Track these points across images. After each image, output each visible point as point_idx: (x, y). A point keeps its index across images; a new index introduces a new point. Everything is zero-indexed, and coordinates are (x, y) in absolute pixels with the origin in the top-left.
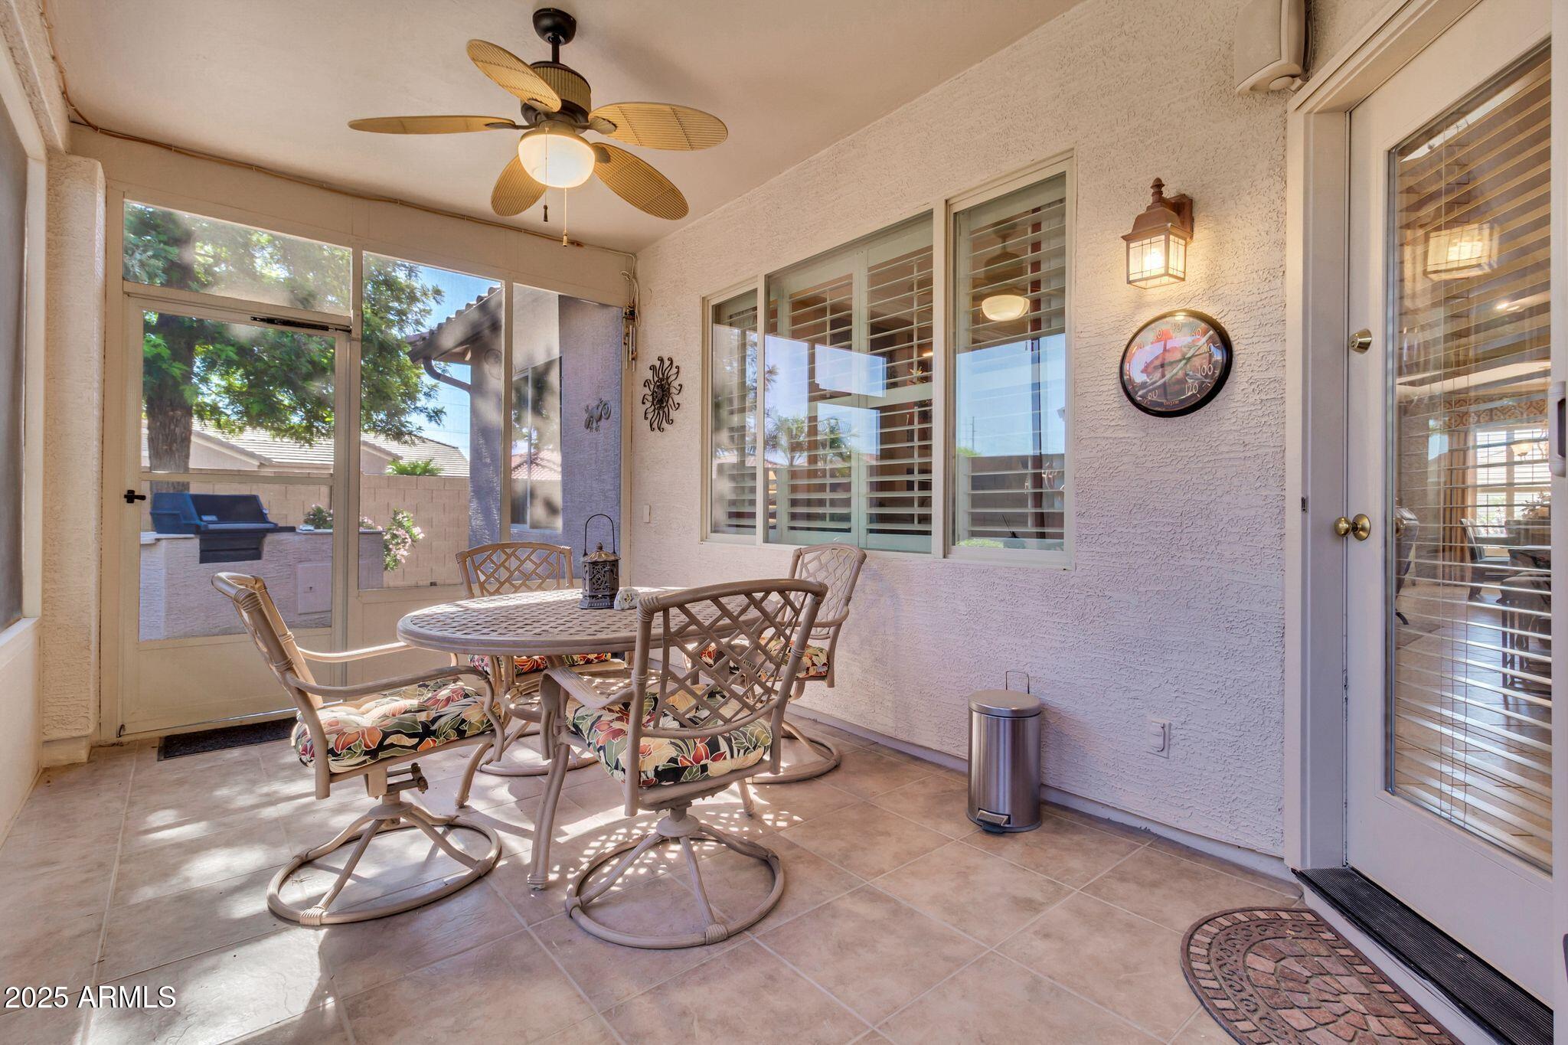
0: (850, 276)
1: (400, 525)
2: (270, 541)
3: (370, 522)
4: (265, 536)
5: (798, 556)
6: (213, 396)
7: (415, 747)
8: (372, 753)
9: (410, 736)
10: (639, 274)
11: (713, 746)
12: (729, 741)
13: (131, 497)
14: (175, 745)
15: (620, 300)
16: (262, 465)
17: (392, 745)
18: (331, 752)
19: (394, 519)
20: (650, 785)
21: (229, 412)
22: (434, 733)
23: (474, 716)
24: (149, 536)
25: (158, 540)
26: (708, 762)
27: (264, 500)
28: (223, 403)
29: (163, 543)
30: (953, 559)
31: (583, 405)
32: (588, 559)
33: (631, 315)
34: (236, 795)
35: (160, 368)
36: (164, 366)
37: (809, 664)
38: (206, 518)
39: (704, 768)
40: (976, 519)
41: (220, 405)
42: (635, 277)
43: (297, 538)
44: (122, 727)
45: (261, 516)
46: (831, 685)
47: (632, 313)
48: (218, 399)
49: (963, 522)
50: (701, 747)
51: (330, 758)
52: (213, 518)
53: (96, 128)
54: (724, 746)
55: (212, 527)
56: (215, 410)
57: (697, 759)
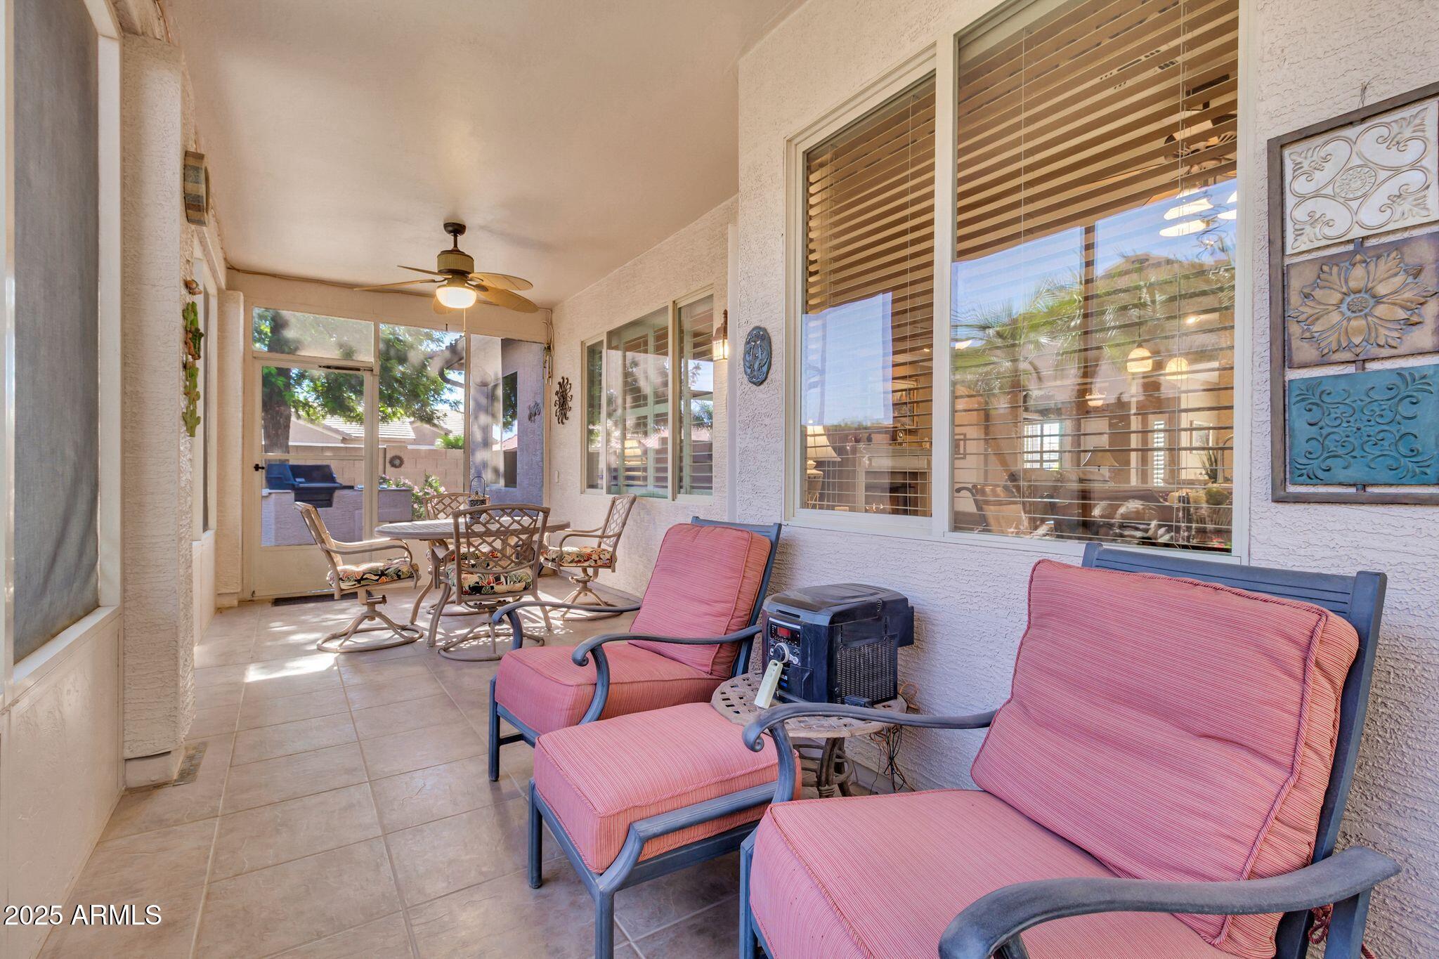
0: (647, 335)
1: (431, 486)
2: (337, 494)
3: (410, 483)
4: (334, 492)
5: (614, 502)
6: (305, 394)
7: (377, 580)
8: (359, 581)
9: (375, 575)
10: (554, 322)
11: (497, 579)
12: (506, 578)
13: (257, 468)
14: (278, 602)
15: (542, 338)
16: (344, 440)
17: (367, 579)
18: (341, 579)
19: (426, 481)
20: (466, 593)
21: (315, 405)
22: (386, 575)
23: (405, 569)
24: (266, 491)
25: (270, 494)
26: (494, 585)
27: (333, 467)
28: (311, 398)
29: (273, 496)
30: (677, 501)
31: (528, 404)
32: (470, 499)
33: (549, 349)
34: (311, 618)
35: (271, 381)
36: (273, 380)
37: (597, 558)
38: (298, 480)
39: (492, 588)
40: (694, 479)
41: (310, 400)
42: (551, 323)
43: (355, 493)
44: (254, 592)
45: (332, 480)
46: (614, 571)
47: (549, 348)
48: (308, 395)
49: (686, 481)
50: (491, 578)
51: (341, 582)
52: (303, 480)
53: (238, 270)
54: (503, 579)
55: (301, 485)
56: (306, 405)
57: (489, 583)
